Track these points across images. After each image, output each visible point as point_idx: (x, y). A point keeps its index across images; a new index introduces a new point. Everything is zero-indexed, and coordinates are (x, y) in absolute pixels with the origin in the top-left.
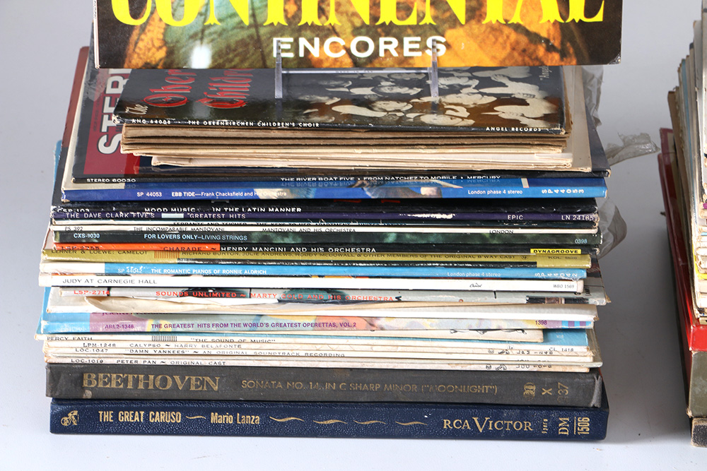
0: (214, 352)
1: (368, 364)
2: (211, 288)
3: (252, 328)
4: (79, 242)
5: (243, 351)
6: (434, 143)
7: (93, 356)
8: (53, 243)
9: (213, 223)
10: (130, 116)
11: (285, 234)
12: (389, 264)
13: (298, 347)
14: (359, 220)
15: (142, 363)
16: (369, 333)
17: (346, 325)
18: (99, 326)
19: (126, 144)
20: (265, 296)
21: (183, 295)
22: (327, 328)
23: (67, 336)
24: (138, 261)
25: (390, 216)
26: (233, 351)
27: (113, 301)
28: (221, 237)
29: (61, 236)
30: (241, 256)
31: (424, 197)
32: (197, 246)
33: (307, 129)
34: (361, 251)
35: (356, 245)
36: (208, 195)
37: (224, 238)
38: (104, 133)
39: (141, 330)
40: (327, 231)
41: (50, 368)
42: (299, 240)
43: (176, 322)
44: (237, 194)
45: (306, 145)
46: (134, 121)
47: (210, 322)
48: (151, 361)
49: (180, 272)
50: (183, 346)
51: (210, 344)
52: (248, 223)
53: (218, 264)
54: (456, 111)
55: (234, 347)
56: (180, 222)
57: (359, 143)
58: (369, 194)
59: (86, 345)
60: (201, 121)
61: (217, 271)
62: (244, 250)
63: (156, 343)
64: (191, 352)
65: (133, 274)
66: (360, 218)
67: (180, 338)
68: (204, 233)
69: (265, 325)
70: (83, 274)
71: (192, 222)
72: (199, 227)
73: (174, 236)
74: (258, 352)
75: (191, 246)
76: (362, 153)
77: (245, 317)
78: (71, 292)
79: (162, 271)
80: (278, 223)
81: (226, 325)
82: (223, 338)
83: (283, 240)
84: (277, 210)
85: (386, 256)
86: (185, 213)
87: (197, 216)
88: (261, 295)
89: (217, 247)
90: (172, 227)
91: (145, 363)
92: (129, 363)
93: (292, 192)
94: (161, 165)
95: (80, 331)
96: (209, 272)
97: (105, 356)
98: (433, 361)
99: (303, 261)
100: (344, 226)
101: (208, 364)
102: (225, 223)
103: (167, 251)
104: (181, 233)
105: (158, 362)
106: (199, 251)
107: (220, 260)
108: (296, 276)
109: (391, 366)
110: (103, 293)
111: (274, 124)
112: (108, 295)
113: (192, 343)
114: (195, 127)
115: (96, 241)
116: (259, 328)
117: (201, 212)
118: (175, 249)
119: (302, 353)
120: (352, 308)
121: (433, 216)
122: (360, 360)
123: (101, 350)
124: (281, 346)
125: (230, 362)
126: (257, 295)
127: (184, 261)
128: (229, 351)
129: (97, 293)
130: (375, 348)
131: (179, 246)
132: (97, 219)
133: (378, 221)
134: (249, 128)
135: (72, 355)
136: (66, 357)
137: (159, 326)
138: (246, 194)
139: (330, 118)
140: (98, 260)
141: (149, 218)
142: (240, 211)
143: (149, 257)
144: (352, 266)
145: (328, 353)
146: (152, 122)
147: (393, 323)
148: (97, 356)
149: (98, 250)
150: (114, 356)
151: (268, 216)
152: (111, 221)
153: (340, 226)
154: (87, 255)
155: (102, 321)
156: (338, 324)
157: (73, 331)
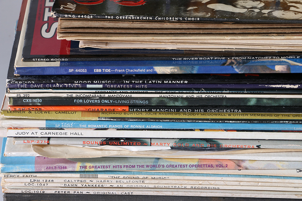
0: (125, 186)
1: (236, 194)
2: (122, 138)
3: (152, 168)
4: (27, 105)
5: (145, 185)
6: (283, 32)
7: (37, 188)
8: (8, 106)
9: (123, 91)
10: (64, 12)
11: (176, 99)
12: (251, 121)
13: (186, 182)
14: (230, 90)
15: (73, 193)
16: (237, 172)
17: (220, 166)
18: (42, 167)
19: (61, 33)
20: (161, 145)
21: (102, 144)
22: (207, 168)
23: (18, 174)
24: (69, 119)
25: (252, 86)
26: (139, 185)
27: (52, 147)
28: (130, 102)
29: (14, 101)
30: (144, 115)
31: (278, 72)
32: (112, 108)
33: (191, 22)
34: (231, 111)
35: (227, 107)
36: (120, 71)
37: (131, 102)
38: (45, 22)
39: (72, 170)
40: (206, 97)
41: (6, 197)
42: (186, 104)
43: (98, 164)
44: (141, 71)
45: (190, 34)
46: (66, 16)
47: (122, 164)
48: (79, 192)
49: (100, 126)
50: (103, 181)
51: (122, 180)
52: (149, 91)
53: (127, 121)
54: (298, 8)
55: (139, 182)
56: (100, 91)
57: (228, 32)
58: (237, 70)
59: (32, 180)
60: (115, 16)
61: (127, 127)
62: (146, 111)
63: (83, 179)
64: (108, 185)
65: (66, 128)
66: (230, 88)
67: (100, 176)
68: (117, 99)
69: (161, 166)
70: (30, 128)
71: (109, 91)
72: (113, 95)
73: (96, 101)
74: (156, 185)
75: (108, 108)
76: (230, 39)
77: (147, 160)
78: (21, 141)
79: (87, 126)
80: (171, 92)
81: (134, 167)
82: (132, 176)
83: (174, 104)
84: (170, 82)
85: (249, 115)
86: (104, 84)
87: (112, 86)
88: (159, 144)
89: (127, 108)
90: (94, 95)
91: (75, 193)
92: (63, 193)
93: (181, 69)
94: (86, 48)
95: (28, 171)
96: (121, 127)
97: (46, 188)
98: (284, 193)
99: (189, 119)
100: (218, 93)
101: (120, 194)
102: (132, 91)
103: (91, 111)
104: (101, 98)
105: (84, 193)
106: (114, 111)
107: (129, 118)
108: (183, 130)
109: (253, 196)
110: (45, 142)
111: (167, 18)
112: (48, 144)
113: (109, 179)
114: (110, 20)
115: (39, 104)
116: (157, 169)
117: (115, 83)
118: (96, 110)
119: (189, 187)
120: (225, 153)
121: (283, 86)
122: (230, 191)
123: (43, 184)
124: (174, 182)
125: (136, 193)
126: (155, 144)
127: (102, 119)
128: (135, 185)
129: (40, 142)
130: (242, 183)
131: (100, 108)
132: (40, 88)
133: (243, 90)
134: (149, 21)
135: (22, 188)
136: (17, 189)
137: (86, 167)
138: (147, 71)
139: (207, 14)
140: (41, 118)
141: (78, 88)
142: (143, 83)
143: (78, 116)
144: (224, 122)
145: (207, 186)
146: (79, 16)
147: (254, 165)
148: (40, 188)
149: (41, 110)
150: (52, 188)
151: (164, 86)
152: (51, 90)
153: (215, 93)
154: (33, 115)
155: (44, 163)
156: (214, 165)
157: (23, 171)
